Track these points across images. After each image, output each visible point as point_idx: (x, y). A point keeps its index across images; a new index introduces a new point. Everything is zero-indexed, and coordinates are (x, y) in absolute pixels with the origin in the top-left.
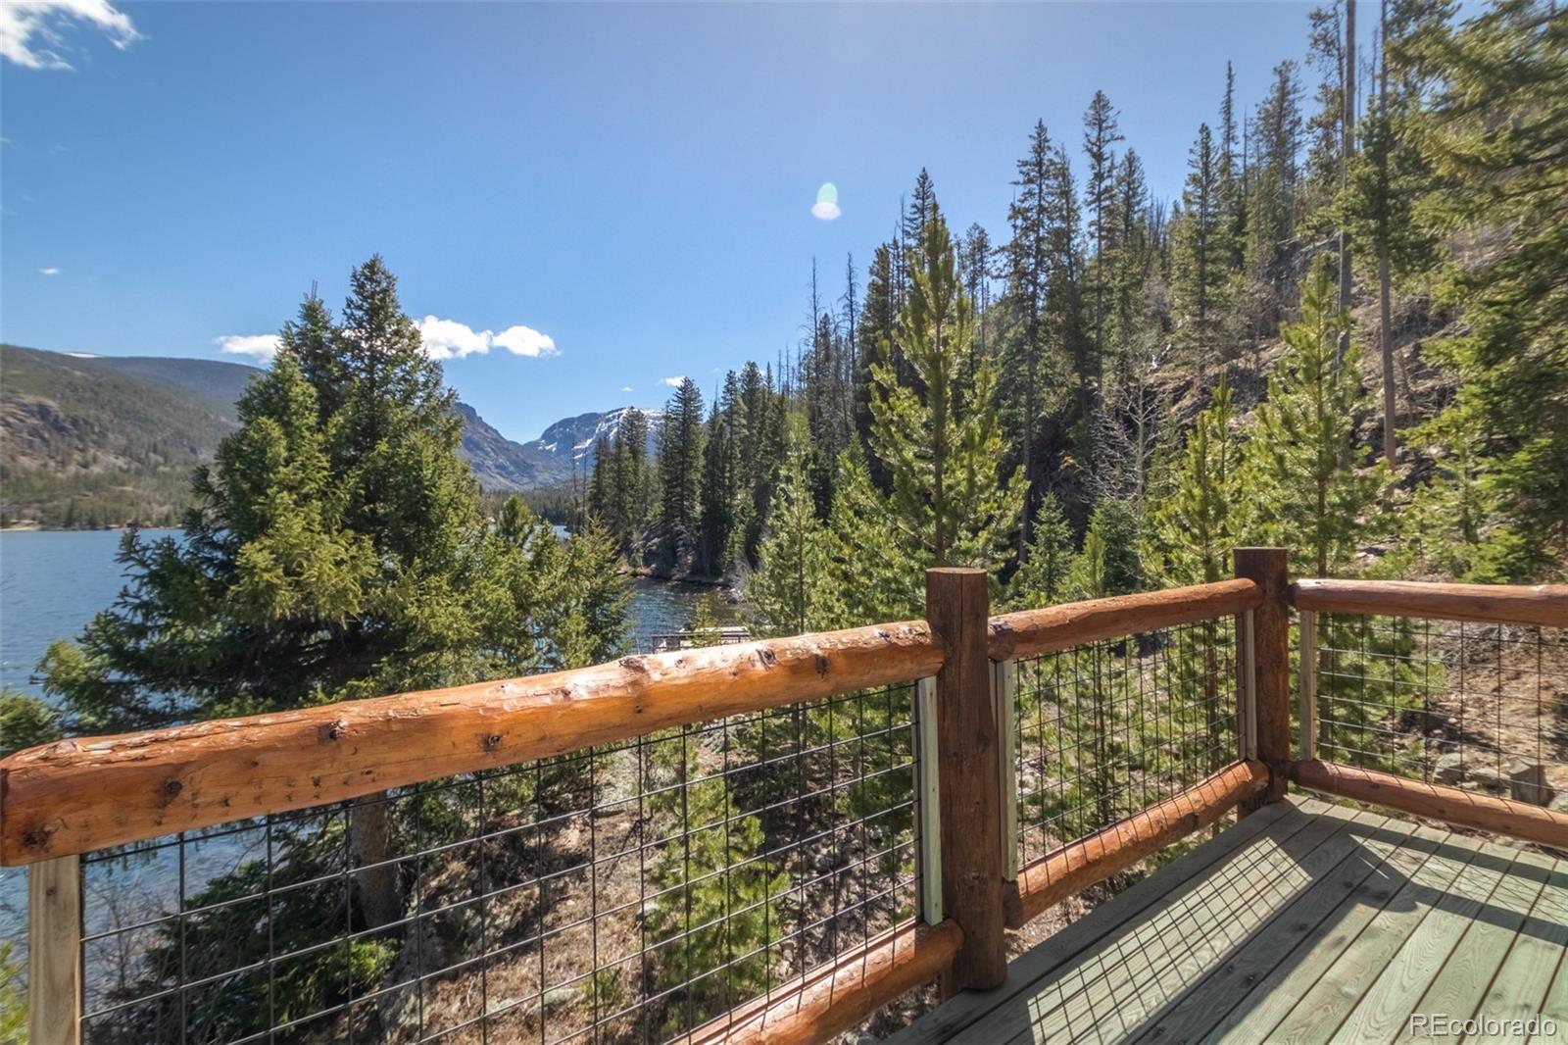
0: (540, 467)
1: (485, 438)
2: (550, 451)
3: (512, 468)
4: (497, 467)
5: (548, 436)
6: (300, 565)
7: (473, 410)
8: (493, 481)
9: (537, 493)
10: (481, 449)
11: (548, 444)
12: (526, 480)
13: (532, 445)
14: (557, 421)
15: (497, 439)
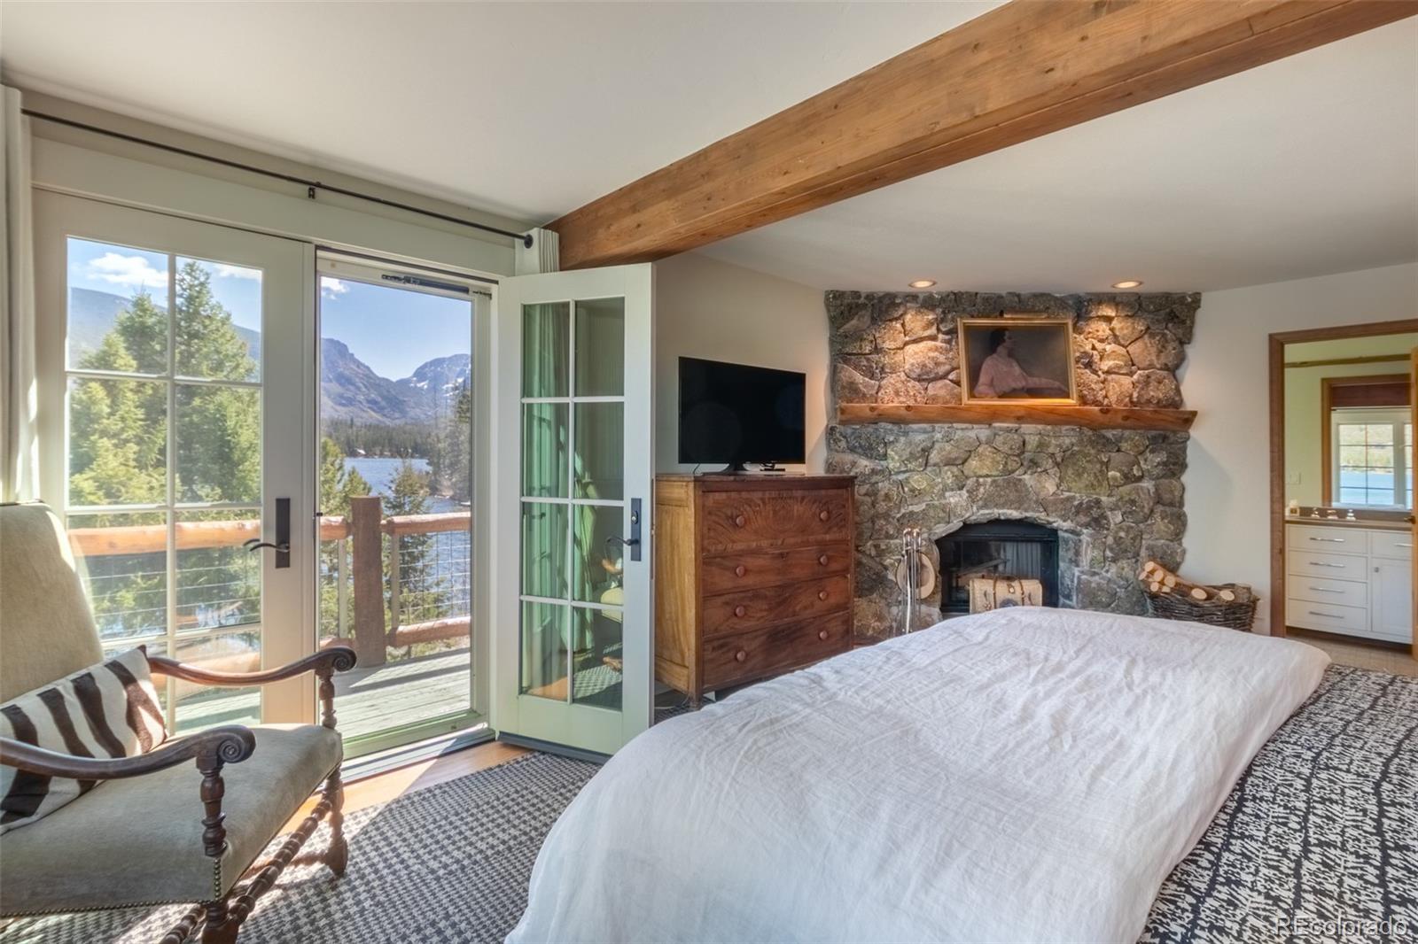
0: (412, 404)
1: (357, 374)
2: (421, 389)
3: (383, 403)
4: (369, 402)
5: (420, 374)
6: (119, 491)
7: (345, 346)
8: (364, 415)
9: (408, 427)
10: (353, 384)
11: (419, 381)
12: (397, 415)
13: (403, 383)
14: (429, 360)
15: (369, 375)
